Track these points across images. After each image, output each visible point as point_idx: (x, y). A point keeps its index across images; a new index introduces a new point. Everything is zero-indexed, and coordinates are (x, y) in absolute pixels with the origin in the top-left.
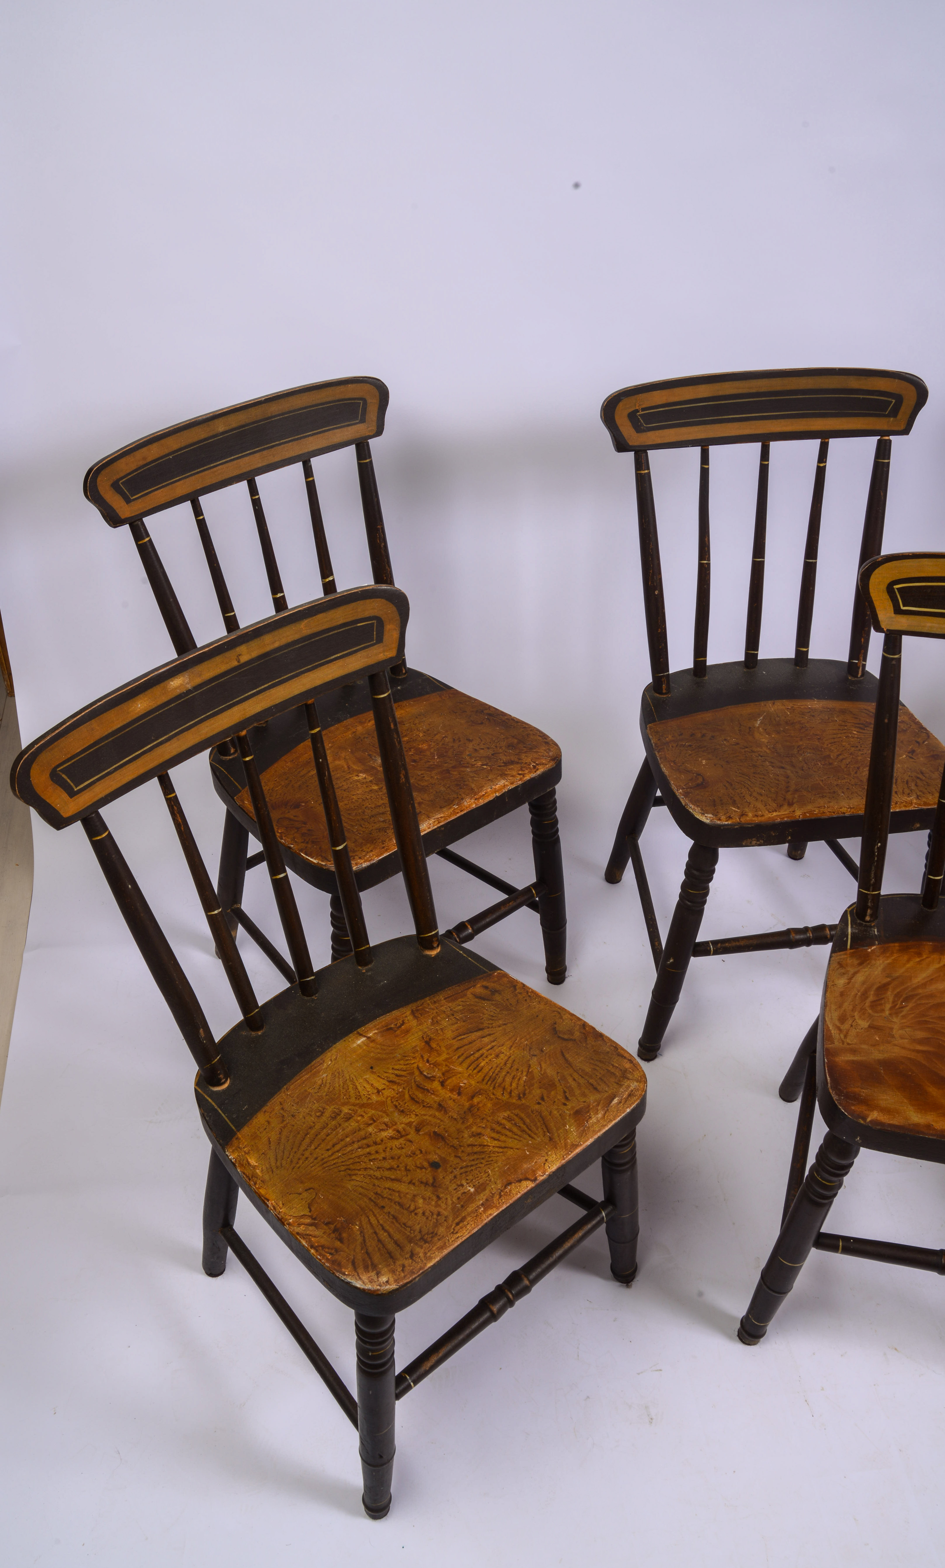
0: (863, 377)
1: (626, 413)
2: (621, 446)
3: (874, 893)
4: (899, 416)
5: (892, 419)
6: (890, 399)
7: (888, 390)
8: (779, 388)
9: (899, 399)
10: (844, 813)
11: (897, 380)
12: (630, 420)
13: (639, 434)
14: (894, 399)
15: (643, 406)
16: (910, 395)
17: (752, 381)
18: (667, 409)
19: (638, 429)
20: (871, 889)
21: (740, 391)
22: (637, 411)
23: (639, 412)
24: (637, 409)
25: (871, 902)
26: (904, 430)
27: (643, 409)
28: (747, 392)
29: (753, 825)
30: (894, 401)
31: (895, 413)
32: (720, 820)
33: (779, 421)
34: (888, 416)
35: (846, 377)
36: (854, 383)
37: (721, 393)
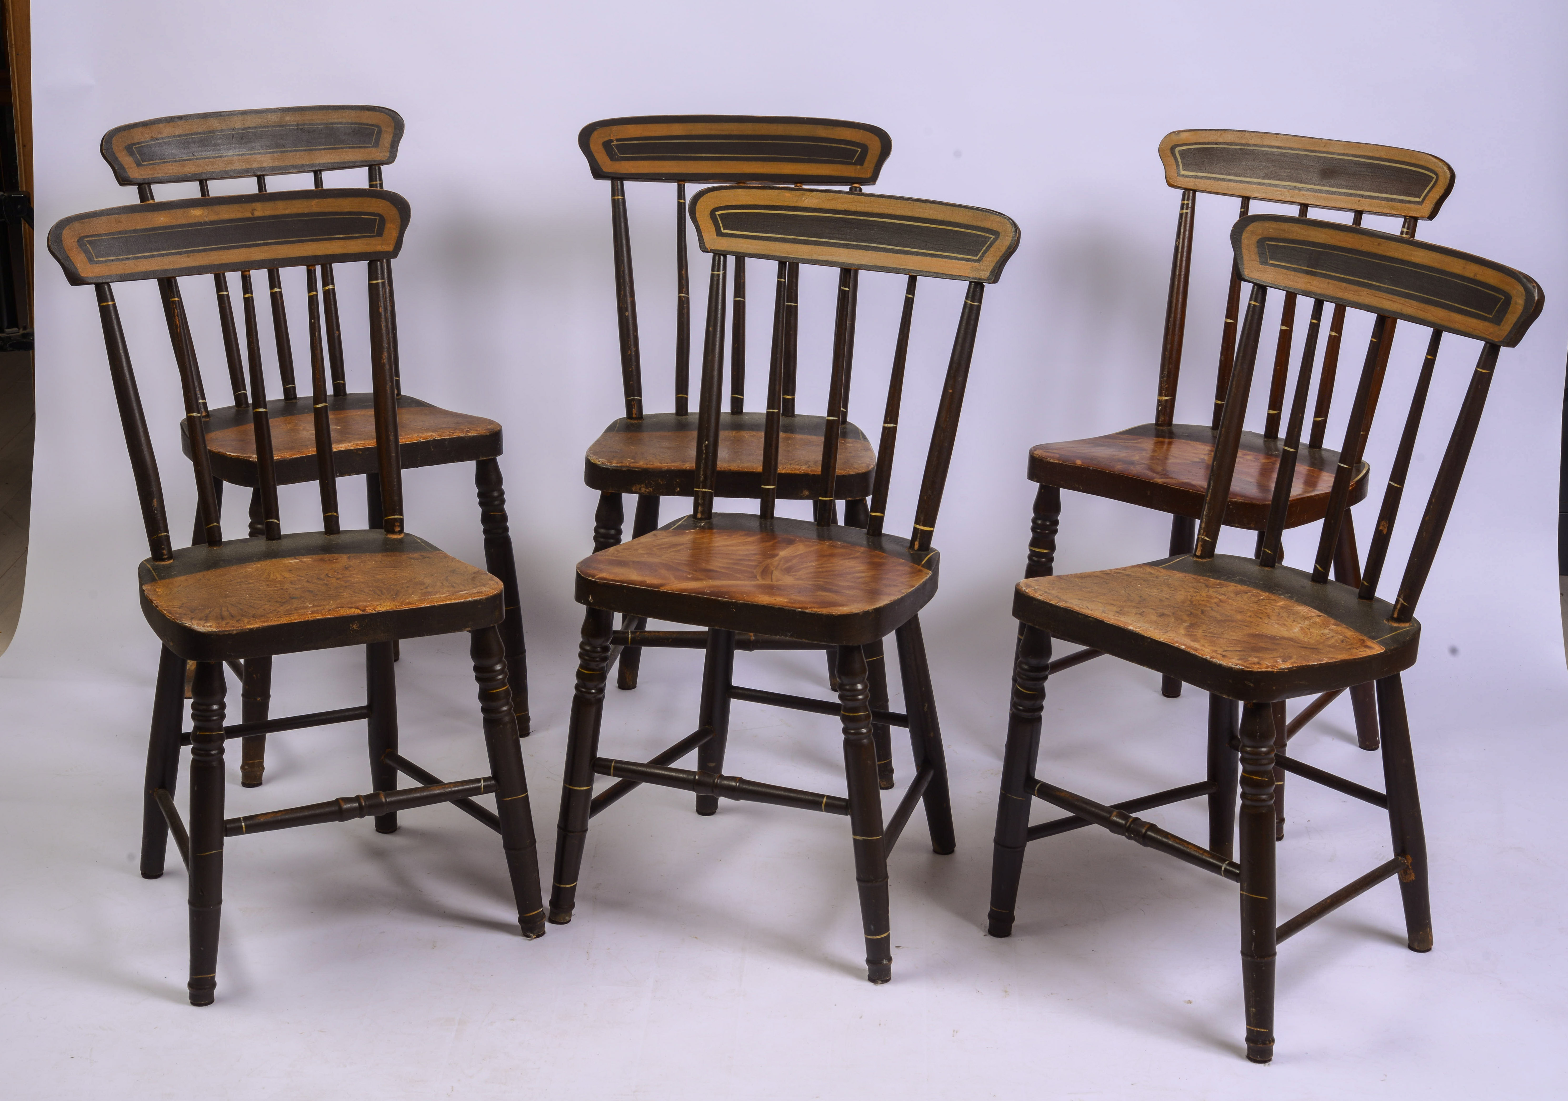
0: (831, 127)
1: (601, 141)
2: (598, 173)
3: (703, 490)
4: (866, 164)
5: (859, 167)
6: (856, 148)
7: (853, 139)
8: (750, 133)
9: (865, 148)
10: (730, 469)
11: (861, 131)
12: (604, 148)
13: (614, 162)
14: (860, 148)
15: (618, 137)
16: (875, 146)
17: (724, 124)
18: (641, 142)
19: (613, 157)
20: (701, 486)
21: (713, 133)
22: (612, 141)
23: (613, 142)
24: (612, 140)
25: (701, 499)
26: (870, 177)
27: (618, 140)
28: (719, 134)
29: (640, 469)
30: (860, 150)
31: (861, 161)
32: (611, 463)
33: (750, 163)
34: (855, 164)
35: (814, 126)
36: (821, 132)
37: (694, 133)
